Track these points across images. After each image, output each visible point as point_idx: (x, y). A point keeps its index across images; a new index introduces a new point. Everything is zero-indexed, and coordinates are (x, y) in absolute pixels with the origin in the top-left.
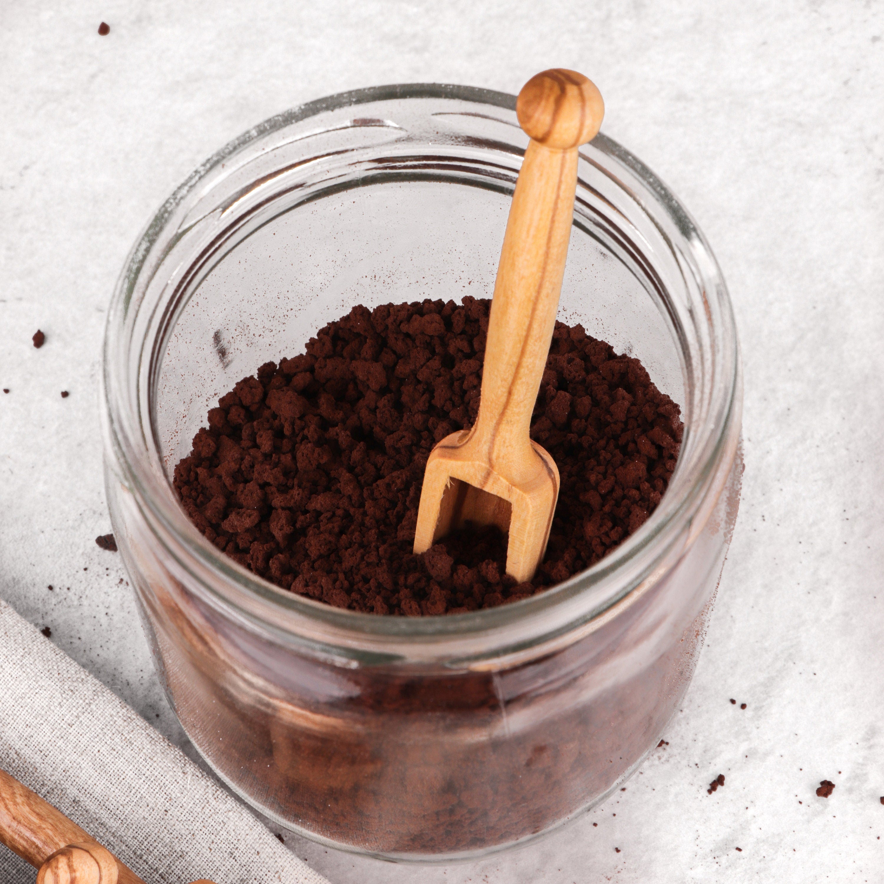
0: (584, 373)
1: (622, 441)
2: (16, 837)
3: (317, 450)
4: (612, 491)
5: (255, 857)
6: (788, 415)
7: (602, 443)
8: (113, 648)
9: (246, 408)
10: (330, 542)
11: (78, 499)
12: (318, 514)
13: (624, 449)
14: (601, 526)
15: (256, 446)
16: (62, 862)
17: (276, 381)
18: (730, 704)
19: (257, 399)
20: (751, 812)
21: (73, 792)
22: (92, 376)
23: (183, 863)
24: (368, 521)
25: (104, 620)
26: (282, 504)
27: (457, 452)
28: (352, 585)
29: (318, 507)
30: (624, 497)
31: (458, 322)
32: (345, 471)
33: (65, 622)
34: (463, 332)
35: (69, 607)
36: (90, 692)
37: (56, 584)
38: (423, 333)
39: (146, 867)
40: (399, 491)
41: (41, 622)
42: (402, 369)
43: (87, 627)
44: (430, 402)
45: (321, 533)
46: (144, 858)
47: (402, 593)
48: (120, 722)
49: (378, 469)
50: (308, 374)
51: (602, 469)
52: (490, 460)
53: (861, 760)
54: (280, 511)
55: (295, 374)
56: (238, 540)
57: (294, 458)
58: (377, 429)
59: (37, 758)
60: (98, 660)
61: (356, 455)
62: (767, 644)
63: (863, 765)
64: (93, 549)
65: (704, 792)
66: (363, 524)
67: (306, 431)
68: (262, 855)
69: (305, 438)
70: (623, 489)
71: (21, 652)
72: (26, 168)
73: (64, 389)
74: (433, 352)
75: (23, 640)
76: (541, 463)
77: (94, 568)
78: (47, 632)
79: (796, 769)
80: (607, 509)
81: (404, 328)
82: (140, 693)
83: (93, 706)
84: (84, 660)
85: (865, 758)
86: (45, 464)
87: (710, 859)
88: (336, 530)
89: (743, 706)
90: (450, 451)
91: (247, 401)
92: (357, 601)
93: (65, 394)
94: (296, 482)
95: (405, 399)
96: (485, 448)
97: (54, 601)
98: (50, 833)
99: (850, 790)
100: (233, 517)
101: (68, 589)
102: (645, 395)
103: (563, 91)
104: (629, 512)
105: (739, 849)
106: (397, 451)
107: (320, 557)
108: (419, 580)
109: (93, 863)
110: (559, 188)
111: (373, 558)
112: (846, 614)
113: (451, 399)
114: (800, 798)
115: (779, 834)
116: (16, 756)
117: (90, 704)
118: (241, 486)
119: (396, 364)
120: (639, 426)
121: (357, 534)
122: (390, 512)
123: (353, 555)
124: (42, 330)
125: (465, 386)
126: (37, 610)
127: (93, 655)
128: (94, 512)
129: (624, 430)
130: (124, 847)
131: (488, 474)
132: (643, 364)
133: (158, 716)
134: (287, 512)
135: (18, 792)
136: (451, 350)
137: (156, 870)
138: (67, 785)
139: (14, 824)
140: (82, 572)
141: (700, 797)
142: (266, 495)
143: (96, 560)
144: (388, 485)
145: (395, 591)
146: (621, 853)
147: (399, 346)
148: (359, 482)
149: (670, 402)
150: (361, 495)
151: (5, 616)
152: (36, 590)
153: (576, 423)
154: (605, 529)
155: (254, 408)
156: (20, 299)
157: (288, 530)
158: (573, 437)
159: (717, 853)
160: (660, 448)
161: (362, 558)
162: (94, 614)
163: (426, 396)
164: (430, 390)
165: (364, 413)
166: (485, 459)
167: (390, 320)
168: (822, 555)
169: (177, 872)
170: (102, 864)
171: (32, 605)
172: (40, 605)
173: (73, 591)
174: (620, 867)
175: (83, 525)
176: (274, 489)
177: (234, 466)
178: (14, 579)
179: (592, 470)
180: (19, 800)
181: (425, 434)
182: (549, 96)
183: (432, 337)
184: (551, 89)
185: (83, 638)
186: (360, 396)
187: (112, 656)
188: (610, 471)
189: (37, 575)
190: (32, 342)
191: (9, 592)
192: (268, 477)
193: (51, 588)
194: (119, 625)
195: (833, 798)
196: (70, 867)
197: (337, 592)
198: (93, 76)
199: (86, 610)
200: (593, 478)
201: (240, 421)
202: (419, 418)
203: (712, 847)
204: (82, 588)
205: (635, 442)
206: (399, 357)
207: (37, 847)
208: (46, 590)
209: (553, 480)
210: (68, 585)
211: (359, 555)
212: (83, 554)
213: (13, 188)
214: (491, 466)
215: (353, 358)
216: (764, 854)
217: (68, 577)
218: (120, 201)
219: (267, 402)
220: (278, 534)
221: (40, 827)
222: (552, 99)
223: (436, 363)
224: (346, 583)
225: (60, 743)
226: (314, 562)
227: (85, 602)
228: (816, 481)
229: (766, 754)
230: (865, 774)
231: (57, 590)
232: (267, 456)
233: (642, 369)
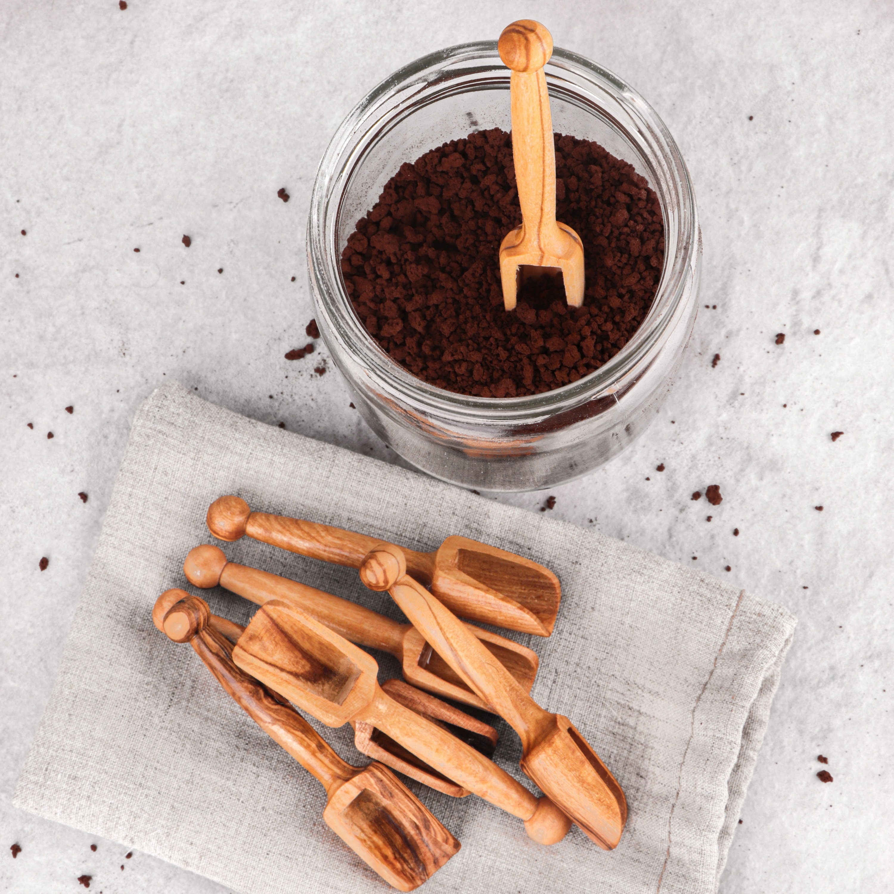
0: (564, 161)
1: (605, 198)
2: (331, 555)
3: (420, 267)
4: (612, 232)
5: (470, 511)
6: (675, 109)
7: (593, 203)
8: (326, 419)
9: (360, 254)
10: (454, 323)
11: (261, 335)
12: (437, 306)
13: (609, 204)
14: (614, 257)
15: (379, 277)
16: (373, 563)
17: (371, 229)
18: (706, 309)
19: (366, 246)
20: (742, 369)
21: (345, 515)
22: (231, 252)
23: (427, 529)
24: (471, 301)
25: (313, 404)
26: (413, 309)
27: (518, 249)
28: (478, 344)
29: (435, 302)
30: (621, 234)
31: (471, 153)
32: (440, 273)
33: (290, 414)
34: (476, 157)
35: (288, 404)
36: (331, 454)
37: (273, 393)
38: (452, 167)
39: (407, 539)
40: (481, 275)
41: (274, 419)
42: (446, 195)
43: (304, 412)
44: (473, 210)
45: (446, 319)
46: (404, 535)
47: (512, 340)
48: (356, 464)
49: (460, 264)
50: (389, 217)
51: (600, 220)
52: (540, 249)
53: (795, 313)
54: (413, 313)
55: (380, 220)
56: (395, 340)
57: (406, 276)
58: (448, 238)
59: (316, 504)
60: (320, 429)
61: (443, 260)
62: (714, 263)
63: (796, 315)
64: (285, 363)
65: (710, 368)
66: (467, 304)
67: (405, 256)
68: (473, 508)
69: (406, 260)
70: (618, 229)
71: (279, 446)
72: (120, 126)
73: (218, 267)
74: (462, 177)
75: (277, 439)
76: (568, 236)
77: (291, 374)
78: (282, 425)
79: (758, 334)
80: (613, 245)
81: (440, 169)
82: (355, 439)
83: (337, 462)
84: (312, 433)
85: (797, 311)
86: (230, 321)
87: (728, 406)
88: (454, 314)
89: (714, 307)
90: (513, 250)
91: (360, 249)
92: (486, 354)
93: (221, 271)
94: (414, 291)
95: (457, 213)
96: (535, 243)
97: (277, 404)
98: (350, 546)
99: (795, 334)
100: (386, 327)
101: (282, 393)
102: (608, 163)
103: (527, 39)
104: (628, 243)
105: (743, 394)
106: (467, 249)
107: (451, 333)
108: (518, 328)
109: (391, 556)
110: (539, 91)
111: (485, 325)
112: (755, 226)
113: (486, 204)
114: (767, 350)
115: (762, 376)
116: (302, 507)
117: (334, 461)
118: (382, 305)
119: (442, 192)
120: (612, 185)
121: (468, 312)
122: (480, 290)
123: (472, 327)
124: (186, 235)
125: (492, 193)
126: (269, 414)
127: (316, 427)
128: (275, 340)
129: (604, 190)
130: (389, 534)
131: (542, 257)
132: (598, 143)
133: (372, 449)
134: (418, 312)
135: (320, 529)
136: (474, 173)
137: (414, 539)
138: (340, 512)
139: (327, 549)
140: (285, 380)
141: (709, 372)
142: (399, 306)
143: (290, 369)
144: (473, 275)
145: (508, 340)
146: (676, 424)
147: (441, 181)
148: (452, 277)
149: (626, 164)
150: (458, 286)
151: (259, 428)
152: (262, 401)
153: (572, 196)
154: (617, 258)
155: (365, 252)
156: (161, 218)
157: (424, 324)
158: (574, 205)
159: (731, 401)
160: (630, 196)
161: (478, 327)
162: (305, 403)
163: (470, 208)
164: (471, 202)
165: (435, 230)
166: (538, 250)
167: (429, 168)
168: (728, 193)
169: (426, 535)
170: (395, 555)
171: (264, 411)
172: (270, 410)
173: (285, 394)
174: (678, 431)
175: (272, 351)
176: (403, 300)
177: (371, 295)
178: (246, 400)
179: (594, 223)
180: (323, 534)
181: (479, 232)
182: (520, 46)
183: (458, 168)
184: (519, 41)
185: (305, 420)
186: (427, 219)
187: (328, 424)
188: (606, 221)
189: (259, 392)
190: (183, 245)
191: (247, 409)
192: (396, 295)
193: (271, 397)
194: (324, 403)
195: (787, 342)
196: (380, 564)
197: (473, 353)
198: (132, 42)
199: (299, 402)
200: (598, 229)
201: (360, 263)
202: (472, 224)
203: (727, 398)
204: (290, 389)
205: (614, 197)
206: (442, 187)
207: (346, 556)
208: (268, 400)
209: (579, 243)
210: (281, 391)
211: (476, 326)
212: (280, 368)
213: (118, 143)
214: (543, 252)
215: (413, 198)
216: (758, 391)
217: (278, 386)
218: (192, 125)
219: (372, 245)
220: (420, 329)
221: (343, 545)
222: (523, 47)
223: (468, 185)
224: (475, 345)
225: (326, 490)
226: (448, 338)
227: (296, 398)
228: (707, 146)
229: (739, 331)
230: (800, 321)
231: (275, 397)
232: (389, 280)
233: (600, 147)
